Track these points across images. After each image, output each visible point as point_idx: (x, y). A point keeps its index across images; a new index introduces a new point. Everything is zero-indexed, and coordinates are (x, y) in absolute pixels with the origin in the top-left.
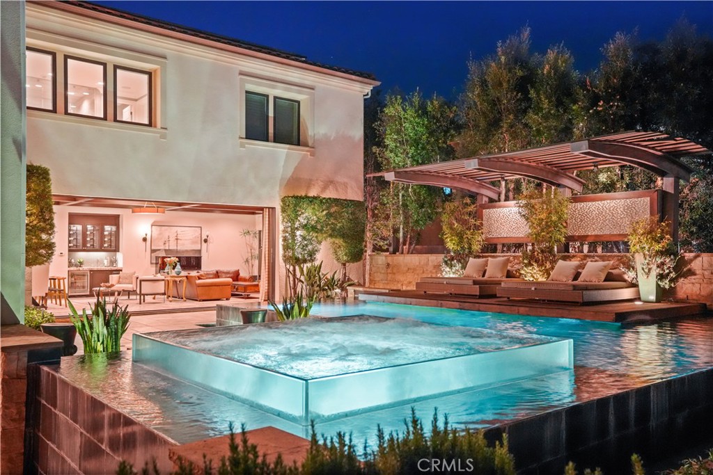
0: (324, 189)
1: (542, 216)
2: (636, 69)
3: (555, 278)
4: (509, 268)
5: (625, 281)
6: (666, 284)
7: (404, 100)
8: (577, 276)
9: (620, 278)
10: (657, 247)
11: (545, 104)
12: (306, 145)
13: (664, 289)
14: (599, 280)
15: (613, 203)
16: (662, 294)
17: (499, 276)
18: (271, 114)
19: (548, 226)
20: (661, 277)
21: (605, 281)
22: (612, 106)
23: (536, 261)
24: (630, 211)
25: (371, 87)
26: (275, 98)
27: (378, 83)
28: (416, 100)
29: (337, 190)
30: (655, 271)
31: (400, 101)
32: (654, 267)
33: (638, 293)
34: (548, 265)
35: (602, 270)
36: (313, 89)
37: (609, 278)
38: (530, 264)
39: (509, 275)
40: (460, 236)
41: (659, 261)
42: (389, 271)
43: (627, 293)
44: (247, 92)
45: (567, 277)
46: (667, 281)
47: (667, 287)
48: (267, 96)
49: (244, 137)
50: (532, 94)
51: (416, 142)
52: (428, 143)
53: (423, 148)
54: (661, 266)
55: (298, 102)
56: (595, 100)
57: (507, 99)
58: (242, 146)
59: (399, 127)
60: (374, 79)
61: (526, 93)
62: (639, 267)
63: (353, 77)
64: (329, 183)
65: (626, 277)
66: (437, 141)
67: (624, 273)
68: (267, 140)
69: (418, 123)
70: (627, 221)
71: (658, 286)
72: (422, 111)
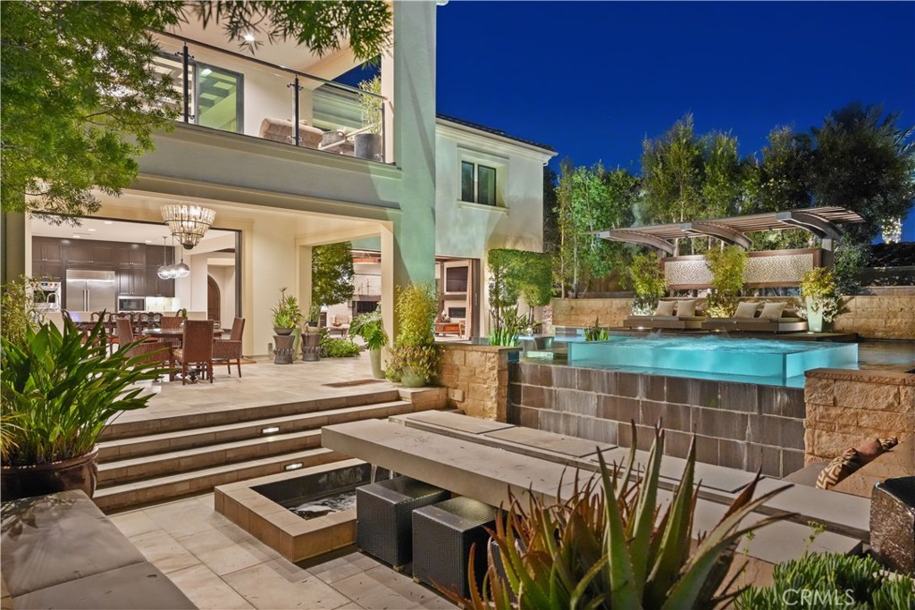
0: (516, 242)
1: (728, 268)
2: (797, 155)
3: (739, 315)
4: (697, 308)
5: (797, 317)
6: (829, 319)
7: (588, 169)
8: (757, 314)
9: (793, 315)
10: (825, 291)
11: (721, 179)
12: (503, 206)
13: (827, 322)
14: (777, 316)
15: (781, 258)
16: (826, 326)
17: (690, 314)
18: (476, 180)
19: (731, 275)
20: (827, 313)
21: (783, 316)
22: (780, 184)
23: (721, 303)
24: (796, 264)
25: (550, 157)
26: (479, 166)
27: (556, 154)
28: (601, 170)
29: (525, 244)
30: (822, 310)
31: (585, 171)
32: (821, 306)
33: (807, 326)
34: (731, 306)
35: (779, 309)
36: (508, 158)
37: (785, 314)
38: (716, 305)
39: (697, 313)
40: (649, 283)
41: (826, 301)
42: (572, 313)
43: (800, 326)
44: (463, 162)
45: (749, 314)
46: (831, 317)
47: (830, 321)
48: (473, 164)
49: (461, 198)
50: (708, 170)
51: (599, 206)
52: (612, 207)
53: (607, 211)
54: (827, 305)
55: (495, 169)
56: (765, 178)
57: (686, 173)
58: (460, 206)
59: (584, 192)
60: (552, 150)
61: (702, 169)
62: (809, 307)
63: (539, 149)
64: (519, 238)
65: (798, 314)
66: (620, 204)
67: (797, 311)
68: (473, 201)
69: (603, 190)
70: (794, 272)
71: (823, 320)
72: (607, 179)
